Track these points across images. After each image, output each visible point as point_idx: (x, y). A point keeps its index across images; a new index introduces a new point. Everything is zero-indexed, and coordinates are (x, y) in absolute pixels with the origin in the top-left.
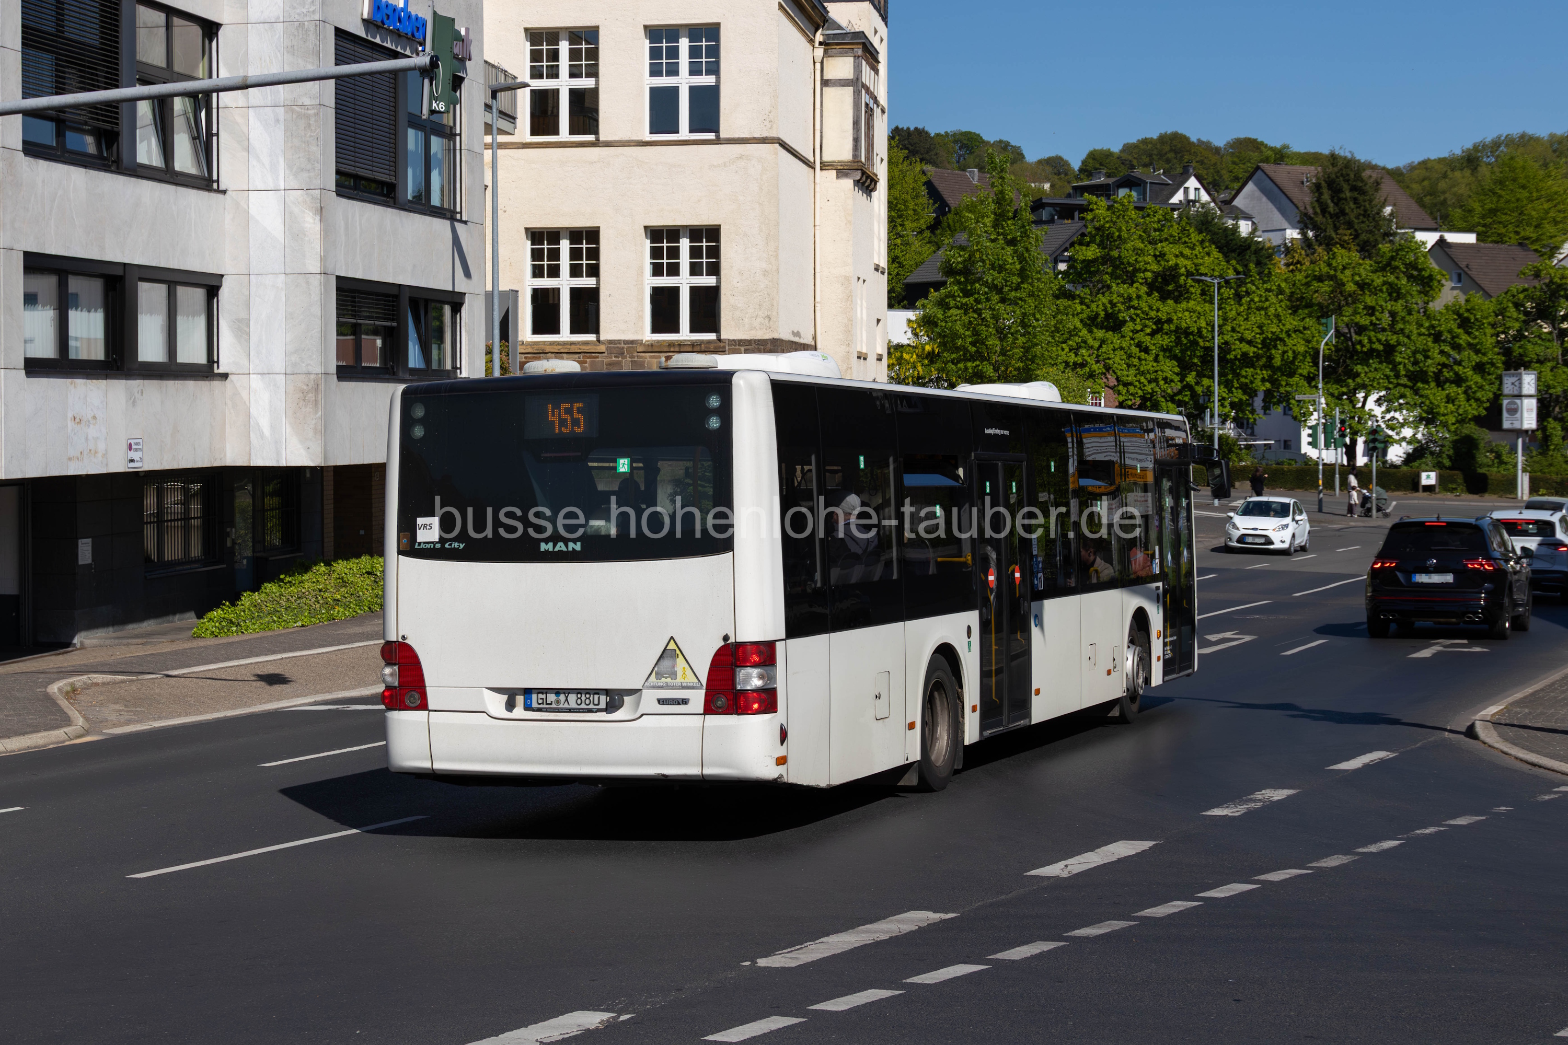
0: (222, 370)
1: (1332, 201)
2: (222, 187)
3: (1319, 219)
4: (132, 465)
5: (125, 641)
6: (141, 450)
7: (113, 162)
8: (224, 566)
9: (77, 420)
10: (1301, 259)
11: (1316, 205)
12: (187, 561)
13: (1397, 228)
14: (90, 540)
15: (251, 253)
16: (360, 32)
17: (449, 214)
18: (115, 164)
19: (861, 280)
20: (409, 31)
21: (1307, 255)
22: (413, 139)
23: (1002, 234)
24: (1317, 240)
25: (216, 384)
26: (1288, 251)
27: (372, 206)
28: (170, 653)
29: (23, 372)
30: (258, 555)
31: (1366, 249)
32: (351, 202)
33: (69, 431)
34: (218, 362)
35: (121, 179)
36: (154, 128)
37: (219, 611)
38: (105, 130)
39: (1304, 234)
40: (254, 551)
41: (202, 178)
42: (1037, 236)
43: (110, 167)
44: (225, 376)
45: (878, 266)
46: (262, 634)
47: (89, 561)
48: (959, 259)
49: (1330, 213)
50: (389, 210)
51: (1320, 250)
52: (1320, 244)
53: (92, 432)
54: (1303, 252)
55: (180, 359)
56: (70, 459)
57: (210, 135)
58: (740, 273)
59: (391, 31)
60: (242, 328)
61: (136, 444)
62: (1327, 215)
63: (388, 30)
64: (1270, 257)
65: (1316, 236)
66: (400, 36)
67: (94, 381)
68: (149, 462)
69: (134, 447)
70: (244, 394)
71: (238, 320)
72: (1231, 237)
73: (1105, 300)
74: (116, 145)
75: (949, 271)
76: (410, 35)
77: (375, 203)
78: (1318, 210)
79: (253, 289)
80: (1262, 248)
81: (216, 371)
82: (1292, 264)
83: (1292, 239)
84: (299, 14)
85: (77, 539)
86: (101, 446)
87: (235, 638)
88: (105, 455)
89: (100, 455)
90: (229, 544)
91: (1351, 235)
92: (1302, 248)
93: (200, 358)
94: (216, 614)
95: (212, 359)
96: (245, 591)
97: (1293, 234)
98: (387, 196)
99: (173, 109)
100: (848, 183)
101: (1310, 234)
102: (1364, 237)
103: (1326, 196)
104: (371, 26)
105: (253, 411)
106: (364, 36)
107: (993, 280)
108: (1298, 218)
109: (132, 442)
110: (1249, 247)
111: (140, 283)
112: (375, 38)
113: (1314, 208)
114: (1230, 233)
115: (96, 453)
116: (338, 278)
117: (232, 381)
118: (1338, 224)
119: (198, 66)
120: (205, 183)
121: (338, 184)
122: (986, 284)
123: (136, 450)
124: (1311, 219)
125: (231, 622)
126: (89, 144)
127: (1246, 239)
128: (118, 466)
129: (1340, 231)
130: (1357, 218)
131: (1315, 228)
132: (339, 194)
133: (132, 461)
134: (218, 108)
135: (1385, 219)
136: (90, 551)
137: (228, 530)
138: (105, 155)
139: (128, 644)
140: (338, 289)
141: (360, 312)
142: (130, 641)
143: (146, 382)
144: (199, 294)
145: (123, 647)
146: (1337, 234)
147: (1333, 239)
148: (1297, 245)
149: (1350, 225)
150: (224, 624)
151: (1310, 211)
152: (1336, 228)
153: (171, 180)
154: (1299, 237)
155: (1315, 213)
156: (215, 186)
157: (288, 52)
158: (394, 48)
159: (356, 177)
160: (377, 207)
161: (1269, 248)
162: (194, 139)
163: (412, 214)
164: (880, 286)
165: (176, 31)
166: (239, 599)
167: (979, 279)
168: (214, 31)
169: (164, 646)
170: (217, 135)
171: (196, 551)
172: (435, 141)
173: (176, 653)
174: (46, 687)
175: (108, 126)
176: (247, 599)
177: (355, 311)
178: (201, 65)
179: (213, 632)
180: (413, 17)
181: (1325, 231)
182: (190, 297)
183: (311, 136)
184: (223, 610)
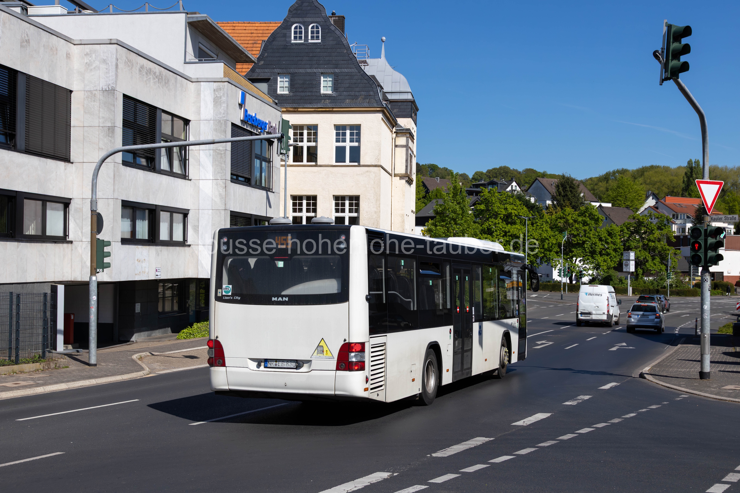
0: (188, 243)
1: (563, 191)
2: (189, 179)
3: (558, 197)
4: (157, 277)
5: (152, 340)
6: (160, 272)
7: (153, 168)
8: (186, 314)
9: (139, 261)
10: (552, 211)
11: (557, 192)
12: (172, 311)
13: (584, 201)
14: (139, 304)
15: (200, 202)
16: (239, 124)
17: (268, 189)
18: (153, 170)
19: (407, 216)
20: (256, 124)
21: (554, 210)
22: (257, 163)
23: (456, 200)
24: (557, 205)
25: (186, 248)
26: (547, 208)
27: (243, 186)
28: (171, 345)
29: (121, 243)
30: (197, 310)
31: (575, 208)
32: (236, 184)
33: (136, 264)
34: (187, 241)
35: (156, 174)
36: (166, 156)
37: (186, 330)
38: (150, 157)
39: (553, 202)
40: (196, 309)
41: (183, 175)
42: (468, 201)
43: (151, 170)
44: (189, 246)
45: (412, 210)
46: (202, 338)
47: (139, 311)
48: (441, 209)
49: (562, 195)
50: (248, 187)
51: (558, 208)
52: (559, 206)
53: (144, 265)
54: (553, 209)
55: (174, 240)
56: (136, 274)
57: (185, 160)
58: (367, 212)
59: (250, 124)
60: (196, 229)
61: (159, 269)
62: (561, 196)
63: (249, 124)
64: (541, 210)
65: (557, 203)
66: (253, 126)
67: (145, 246)
68: (163, 276)
69: (158, 270)
70: (196, 252)
71: (194, 226)
72: (528, 203)
73: (487, 224)
74: (153, 163)
75: (437, 212)
76: (256, 126)
77: (244, 185)
78: (558, 194)
79: (200, 215)
80: (539, 207)
81: (186, 244)
82: (549, 213)
83: (549, 204)
84: (219, 118)
85: (135, 303)
86: (147, 270)
87: (192, 340)
88: (148, 273)
89: (146, 273)
90: (187, 306)
91: (569, 203)
92: (553, 207)
93: (181, 239)
94: (185, 330)
95: (185, 240)
96: (195, 323)
97: (549, 202)
98: (247, 182)
99: (173, 150)
100: (404, 181)
101: (555, 202)
102: (573, 204)
103: (561, 189)
104: (244, 122)
105: (199, 258)
106: (241, 126)
107: (452, 217)
108: (551, 197)
109: (157, 269)
110: (534, 206)
111: (161, 213)
112: (244, 126)
113: (556, 193)
114: (528, 201)
115: (145, 272)
116: (231, 211)
117: (192, 247)
118: (565, 199)
119: (182, 135)
120: (184, 176)
121: (231, 178)
122: (450, 218)
123: (158, 272)
124: (555, 197)
125: (191, 334)
126: (143, 162)
127: (533, 204)
128: (152, 277)
129: (565, 202)
130: (572, 197)
131: (557, 200)
132: (232, 182)
133: (157, 275)
134: (189, 150)
135: (581, 198)
136: (140, 308)
137: (187, 301)
138: (150, 166)
139: (153, 341)
140: (231, 215)
141: (238, 223)
142: (154, 340)
143: (163, 247)
144: (181, 216)
145: (152, 342)
146: (564, 203)
147: (563, 204)
148: (551, 206)
149: (569, 200)
150: (188, 334)
151: (555, 194)
152: (564, 201)
153: (172, 175)
154: (551, 203)
155: (557, 195)
156: (187, 178)
157: (215, 131)
158: (250, 130)
159: (238, 176)
160: (244, 186)
161: (541, 207)
162: (180, 161)
163: (256, 189)
164: (413, 218)
165: (175, 122)
166: (192, 325)
167: (447, 216)
168: (188, 123)
169: (166, 343)
170: (188, 160)
171: (176, 308)
172: (264, 163)
173: (173, 344)
174: (131, 356)
175: (151, 156)
176: (195, 325)
177: (236, 223)
178: (183, 134)
179: (184, 337)
180: (258, 120)
181: (560, 201)
182: (178, 217)
183: (222, 161)
184: (187, 329)
